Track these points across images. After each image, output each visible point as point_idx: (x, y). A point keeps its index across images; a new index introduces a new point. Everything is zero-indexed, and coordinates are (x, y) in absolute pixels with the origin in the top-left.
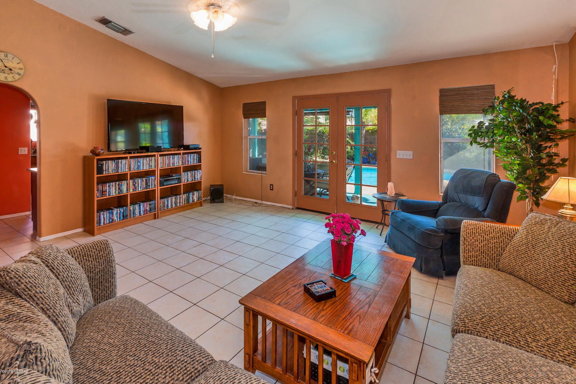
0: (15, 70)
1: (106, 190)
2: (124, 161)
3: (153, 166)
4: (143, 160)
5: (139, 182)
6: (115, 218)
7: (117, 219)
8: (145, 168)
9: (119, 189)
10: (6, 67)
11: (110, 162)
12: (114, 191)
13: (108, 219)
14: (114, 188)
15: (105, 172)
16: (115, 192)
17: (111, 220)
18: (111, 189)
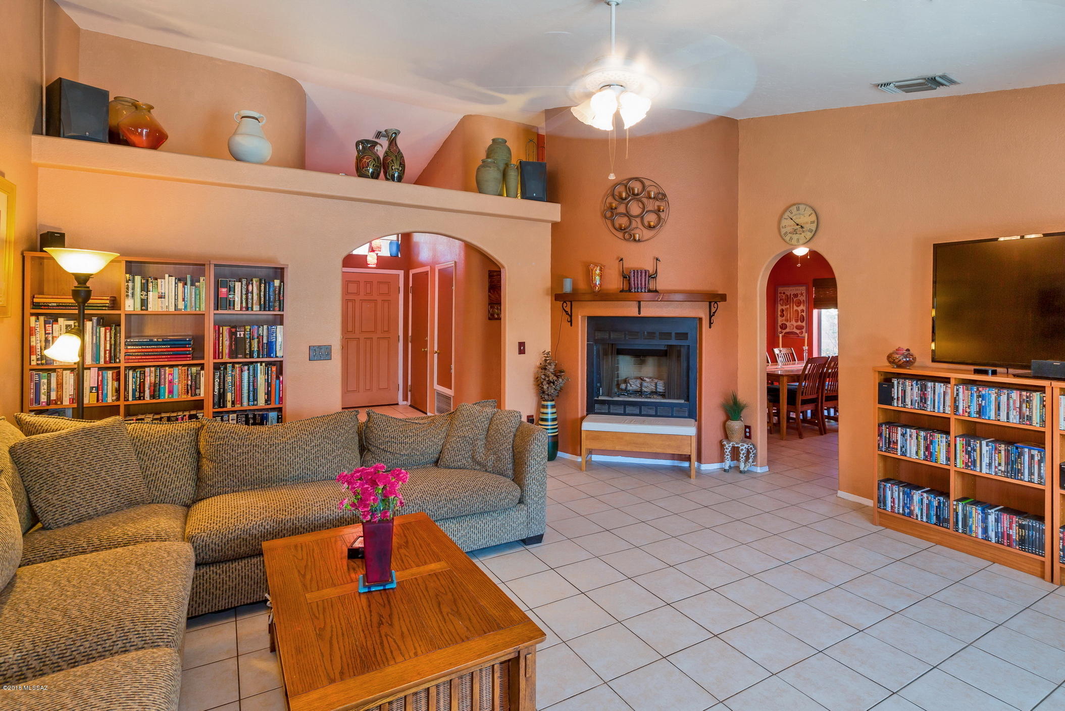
0: (807, 225)
1: (897, 440)
2: (940, 388)
3: (1036, 419)
4: (998, 395)
5: (984, 451)
6: (917, 511)
7: (922, 515)
8: (1003, 417)
9: (927, 448)
10: (798, 225)
11: (908, 383)
12: (914, 449)
13: (901, 505)
14: (914, 441)
15: (896, 400)
16: (917, 453)
17: (907, 511)
18: (908, 442)
